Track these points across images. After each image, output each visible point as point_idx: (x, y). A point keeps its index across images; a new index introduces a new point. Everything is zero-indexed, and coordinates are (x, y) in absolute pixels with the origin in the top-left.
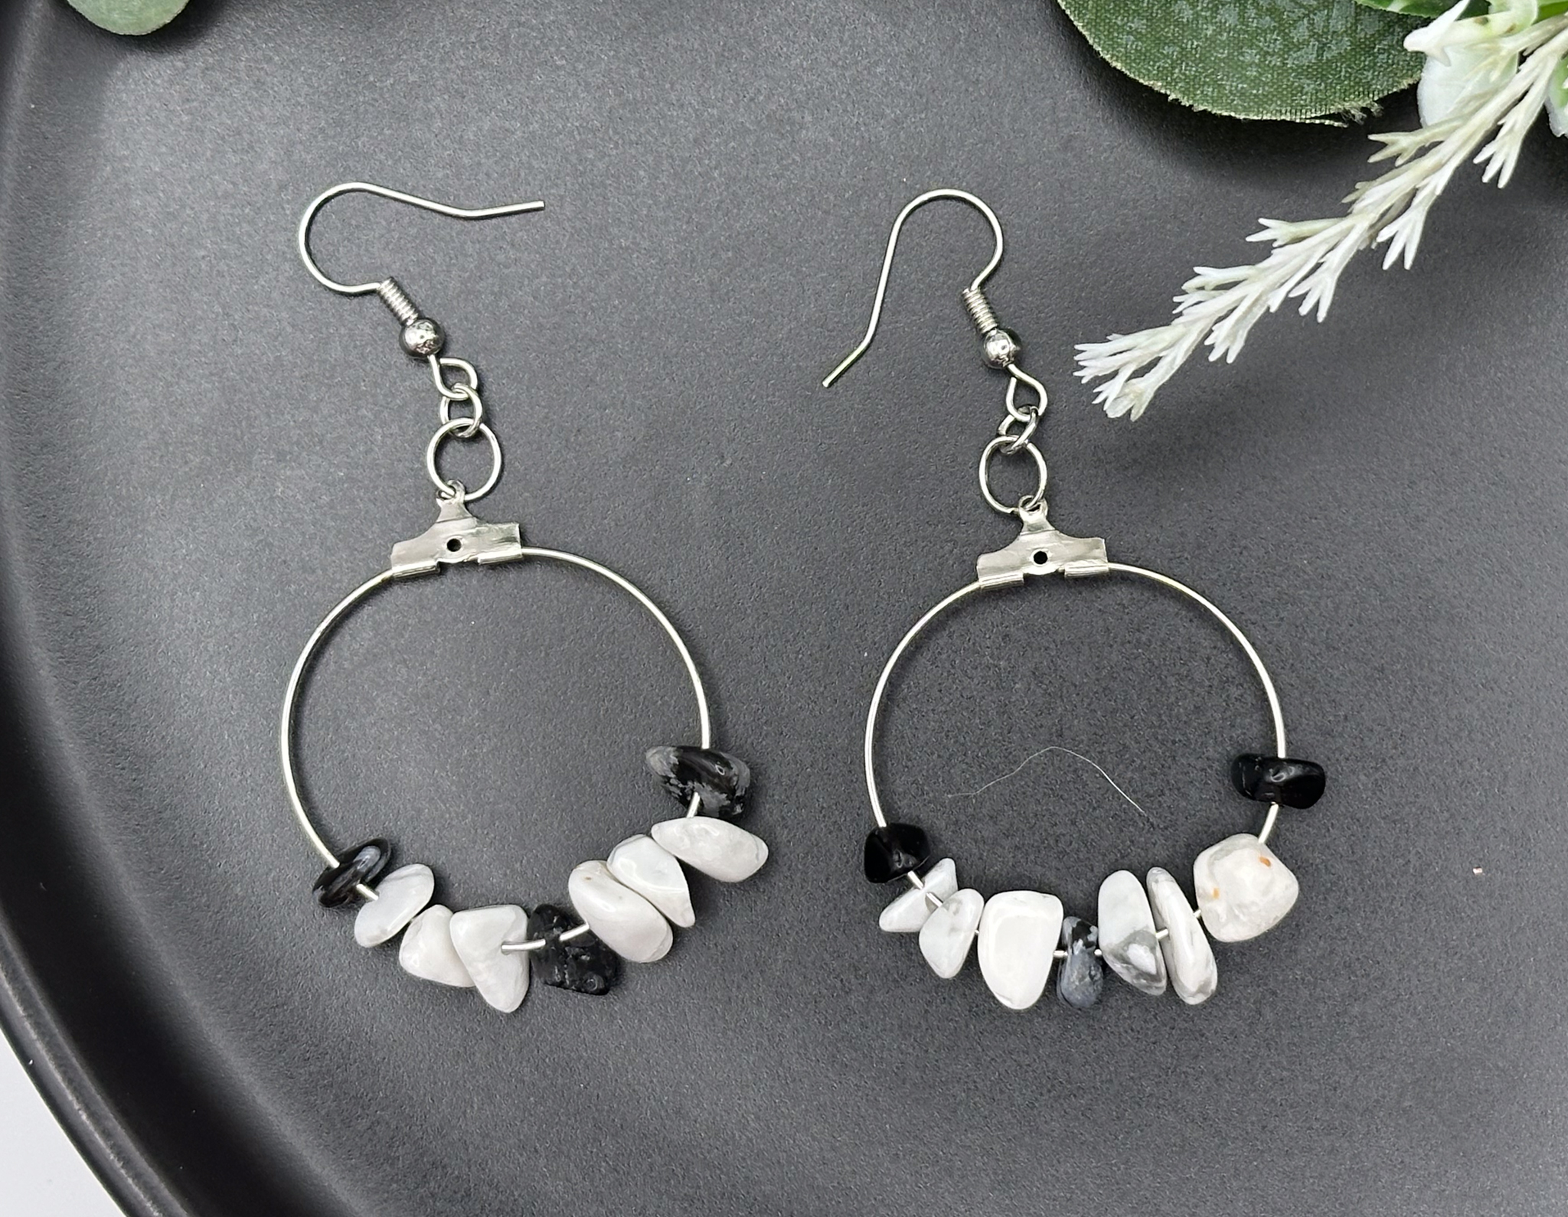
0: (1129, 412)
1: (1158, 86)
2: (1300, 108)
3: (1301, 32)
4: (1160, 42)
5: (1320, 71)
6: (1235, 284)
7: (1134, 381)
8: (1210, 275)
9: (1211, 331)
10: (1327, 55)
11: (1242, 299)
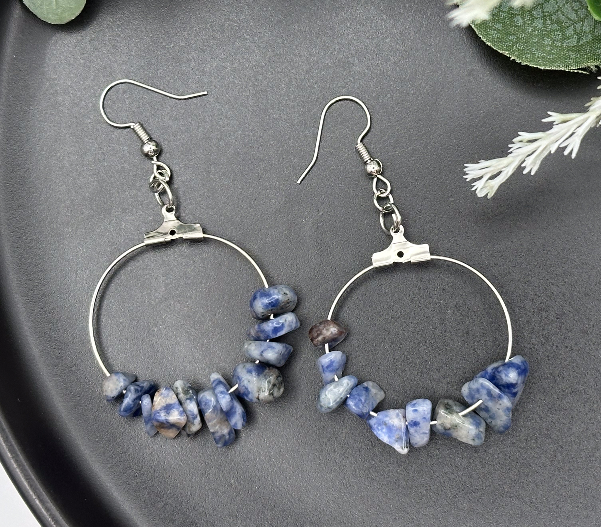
0: (487, 194)
1: (506, 53)
2: (568, 65)
3: (570, 32)
4: (508, 34)
5: (578, 49)
6: (536, 140)
7: (490, 181)
8: (525, 136)
9: (525, 160)
10: (581, 42)
11: (539, 147)
